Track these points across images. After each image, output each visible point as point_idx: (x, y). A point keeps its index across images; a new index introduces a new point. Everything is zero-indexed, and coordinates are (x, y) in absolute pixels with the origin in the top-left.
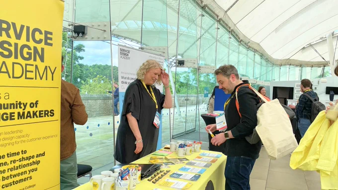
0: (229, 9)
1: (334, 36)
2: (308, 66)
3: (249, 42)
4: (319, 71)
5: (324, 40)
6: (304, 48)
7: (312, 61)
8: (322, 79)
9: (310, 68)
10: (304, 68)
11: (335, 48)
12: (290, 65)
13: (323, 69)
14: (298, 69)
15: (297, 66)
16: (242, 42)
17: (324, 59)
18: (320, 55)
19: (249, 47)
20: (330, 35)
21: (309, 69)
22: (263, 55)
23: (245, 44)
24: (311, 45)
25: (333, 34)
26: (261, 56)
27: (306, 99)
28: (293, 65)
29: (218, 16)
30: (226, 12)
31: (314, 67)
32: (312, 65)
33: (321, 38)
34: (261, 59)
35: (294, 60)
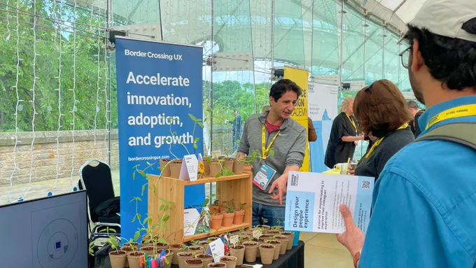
0: (398, 8)
29: (384, 21)
30: (394, 12)
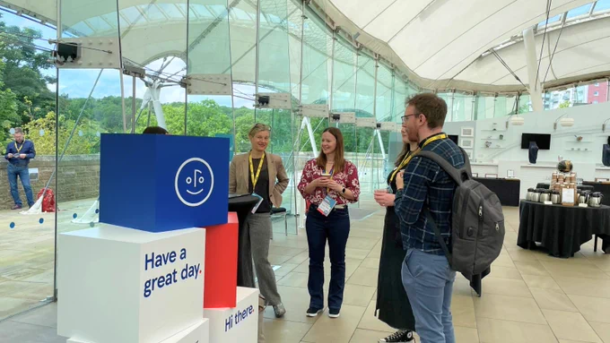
1: (539, 33)
2: (488, 95)
3: (358, 34)
4: (510, 103)
5: (518, 43)
6: (480, 58)
7: (496, 84)
8: (515, 118)
9: (493, 98)
10: (481, 99)
11: (538, 58)
12: (455, 91)
13: (517, 100)
14: (469, 99)
15: (467, 93)
16: (340, 33)
17: (518, 79)
18: (512, 73)
19: (362, 46)
20: (530, 30)
21: (490, 99)
22: (396, 67)
23: (350, 37)
24: (493, 52)
25: (535, 30)
26: (393, 70)
27: (431, 174)
28: (461, 92)
31: (502, 95)
32: (497, 92)
33: (513, 38)
34: (393, 76)
35: (462, 81)
